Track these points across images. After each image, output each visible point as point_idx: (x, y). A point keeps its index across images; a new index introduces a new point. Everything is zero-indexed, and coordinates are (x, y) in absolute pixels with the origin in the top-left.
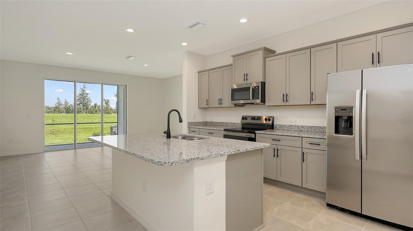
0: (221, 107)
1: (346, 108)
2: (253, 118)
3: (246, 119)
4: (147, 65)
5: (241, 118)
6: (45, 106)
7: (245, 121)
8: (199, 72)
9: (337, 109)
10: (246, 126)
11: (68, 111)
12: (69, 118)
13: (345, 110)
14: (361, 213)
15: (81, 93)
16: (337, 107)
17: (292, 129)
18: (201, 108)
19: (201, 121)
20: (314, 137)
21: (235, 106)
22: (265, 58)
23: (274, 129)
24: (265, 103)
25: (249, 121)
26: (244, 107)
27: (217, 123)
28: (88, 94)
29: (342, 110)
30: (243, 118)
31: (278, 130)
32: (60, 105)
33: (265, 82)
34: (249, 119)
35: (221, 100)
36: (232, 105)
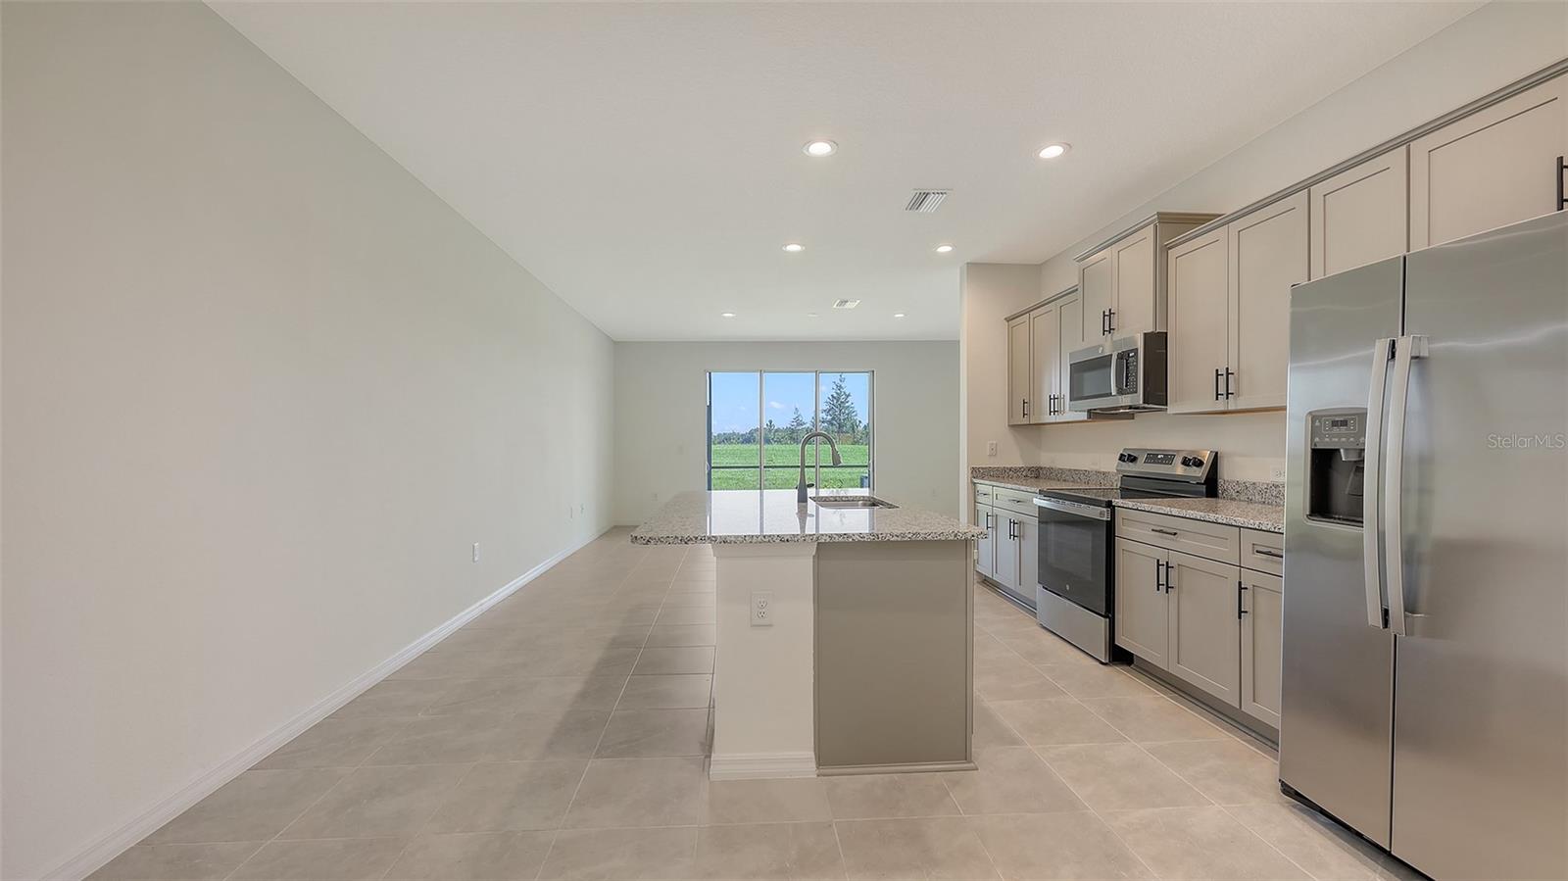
0: (1058, 421)
1: (1346, 415)
2: (1152, 457)
3: (1133, 459)
5: (1118, 457)
7: (1132, 468)
8: (1008, 320)
9: (1317, 424)
10: (1133, 485)
12: (789, 453)
13: (1344, 423)
14: (1388, 849)
15: (835, 395)
16: (1317, 414)
17: (1278, 500)
18: (1012, 426)
19: (1019, 464)
20: (1276, 530)
21: (1089, 417)
22: (1162, 252)
23: (1220, 495)
24: (1166, 405)
25: (1141, 467)
26: (1133, 418)
28: (849, 395)
29: (1333, 426)
30: (1122, 458)
31: (1231, 499)
32: (798, 425)
33: (1166, 333)
34: (1142, 459)
35: (1055, 398)
36: (1084, 416)
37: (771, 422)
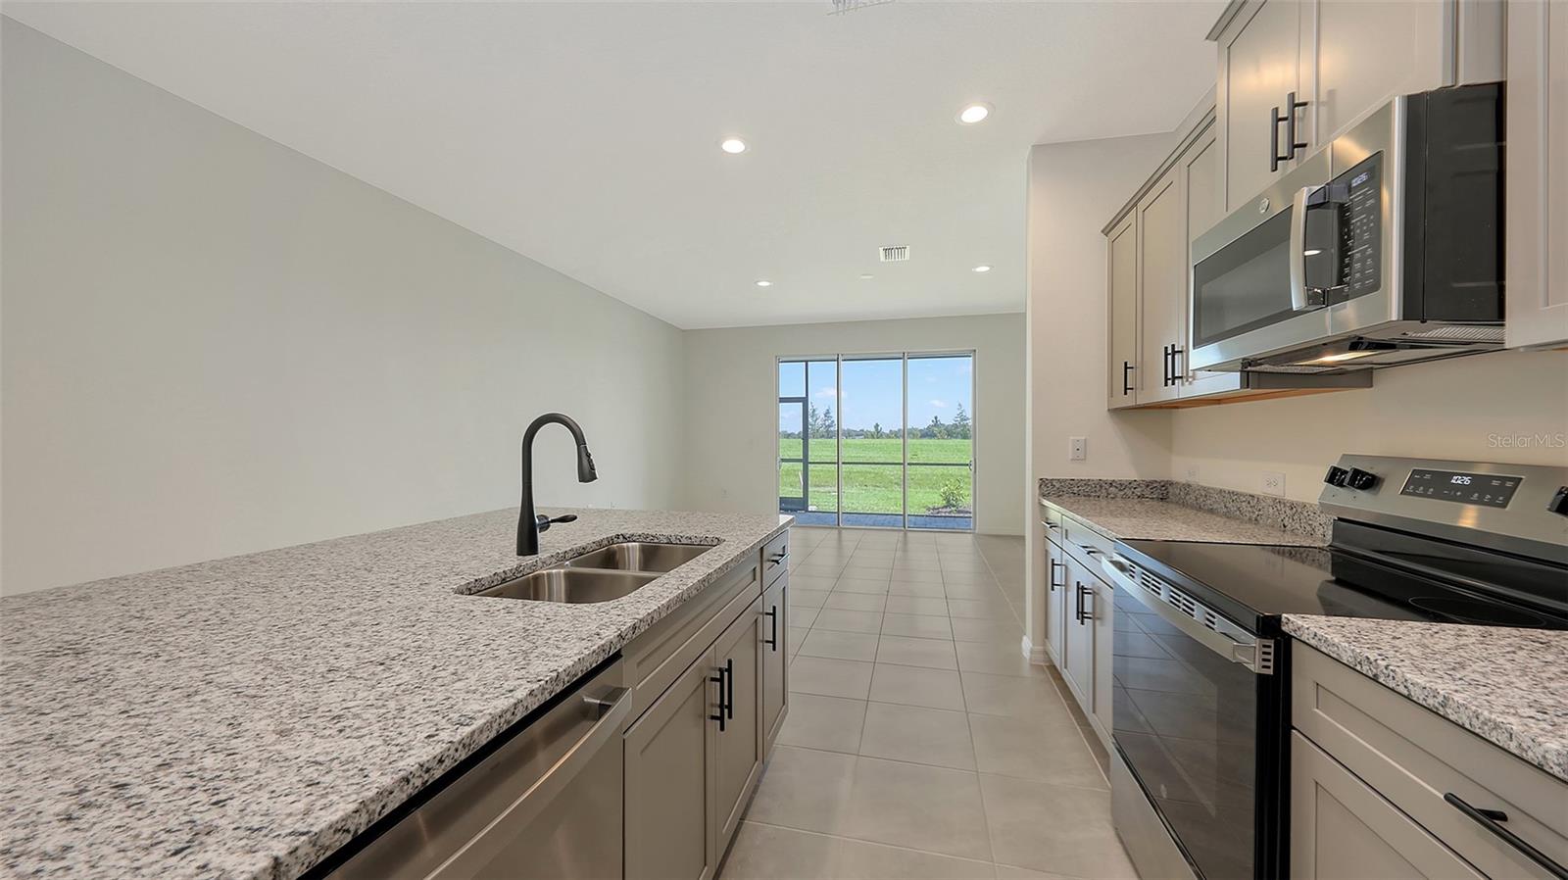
2: (1432, 481)
3: (1367, 482)
4: (988, 268)
6: (780, 430)
8: (1106, 232)
11: (950, 433)
18: (1117, 412)
21: (1246, 382)
25: (1390, 504)
26: (1371, 386)
27: (1207, 492)
30: (1335, 477)
32: (962, 420)
33: (1501, 86)
34: (1395, 482)
35: (1174, 352)
36: (1232, 382)
37: (936, 418)
